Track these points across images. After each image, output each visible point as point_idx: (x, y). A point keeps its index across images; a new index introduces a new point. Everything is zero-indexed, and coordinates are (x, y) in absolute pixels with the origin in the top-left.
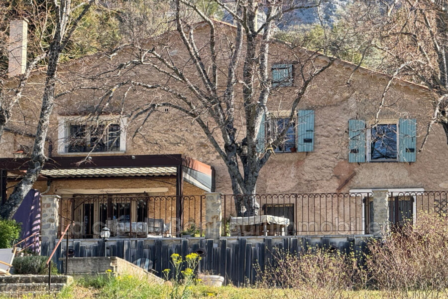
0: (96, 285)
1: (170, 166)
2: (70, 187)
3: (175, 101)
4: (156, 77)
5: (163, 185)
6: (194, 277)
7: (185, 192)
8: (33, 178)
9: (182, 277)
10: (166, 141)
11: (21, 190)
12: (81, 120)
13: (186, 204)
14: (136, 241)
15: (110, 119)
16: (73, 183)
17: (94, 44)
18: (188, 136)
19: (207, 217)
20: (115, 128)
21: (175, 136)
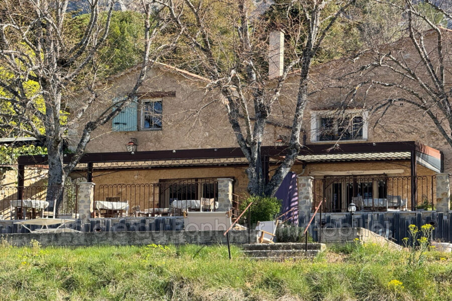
0: (345, 251)
1: (405, 151)
2: (321, 170)
3: (409, 97)
4: (392, 77)
5: (399, 167)
6: (428, 244)
7: (418, 172)
8: (290, 162)
9: (418, 244)
10: (401, 130)
11: (281, 172)
12: (330, 113)
13: (419, 183)
14: (378, 214)
15: (354, 112)
16: (324, 166)
17: (340, 50)
18: (419, 125)
19: (437, 194)
20: (359, 120)
21: (409, 126)
